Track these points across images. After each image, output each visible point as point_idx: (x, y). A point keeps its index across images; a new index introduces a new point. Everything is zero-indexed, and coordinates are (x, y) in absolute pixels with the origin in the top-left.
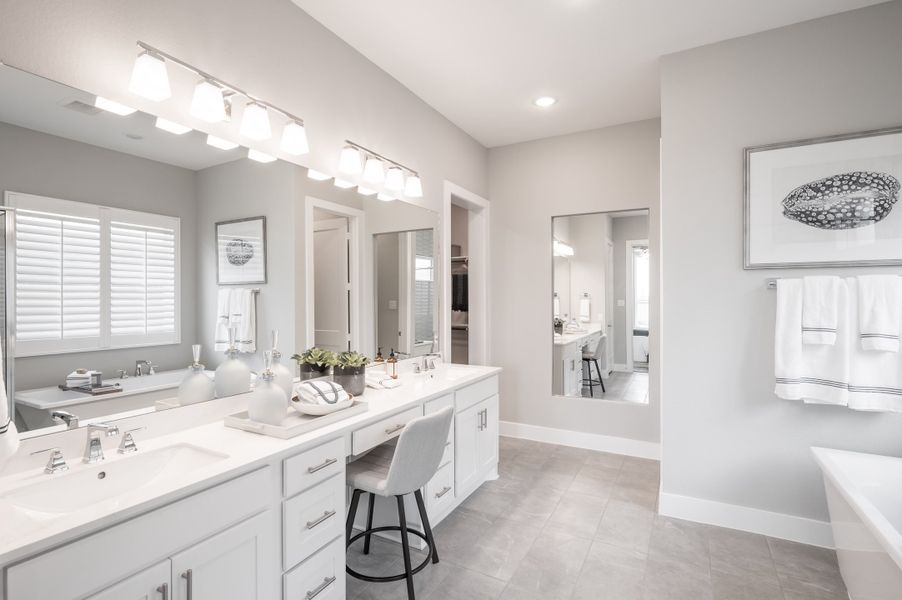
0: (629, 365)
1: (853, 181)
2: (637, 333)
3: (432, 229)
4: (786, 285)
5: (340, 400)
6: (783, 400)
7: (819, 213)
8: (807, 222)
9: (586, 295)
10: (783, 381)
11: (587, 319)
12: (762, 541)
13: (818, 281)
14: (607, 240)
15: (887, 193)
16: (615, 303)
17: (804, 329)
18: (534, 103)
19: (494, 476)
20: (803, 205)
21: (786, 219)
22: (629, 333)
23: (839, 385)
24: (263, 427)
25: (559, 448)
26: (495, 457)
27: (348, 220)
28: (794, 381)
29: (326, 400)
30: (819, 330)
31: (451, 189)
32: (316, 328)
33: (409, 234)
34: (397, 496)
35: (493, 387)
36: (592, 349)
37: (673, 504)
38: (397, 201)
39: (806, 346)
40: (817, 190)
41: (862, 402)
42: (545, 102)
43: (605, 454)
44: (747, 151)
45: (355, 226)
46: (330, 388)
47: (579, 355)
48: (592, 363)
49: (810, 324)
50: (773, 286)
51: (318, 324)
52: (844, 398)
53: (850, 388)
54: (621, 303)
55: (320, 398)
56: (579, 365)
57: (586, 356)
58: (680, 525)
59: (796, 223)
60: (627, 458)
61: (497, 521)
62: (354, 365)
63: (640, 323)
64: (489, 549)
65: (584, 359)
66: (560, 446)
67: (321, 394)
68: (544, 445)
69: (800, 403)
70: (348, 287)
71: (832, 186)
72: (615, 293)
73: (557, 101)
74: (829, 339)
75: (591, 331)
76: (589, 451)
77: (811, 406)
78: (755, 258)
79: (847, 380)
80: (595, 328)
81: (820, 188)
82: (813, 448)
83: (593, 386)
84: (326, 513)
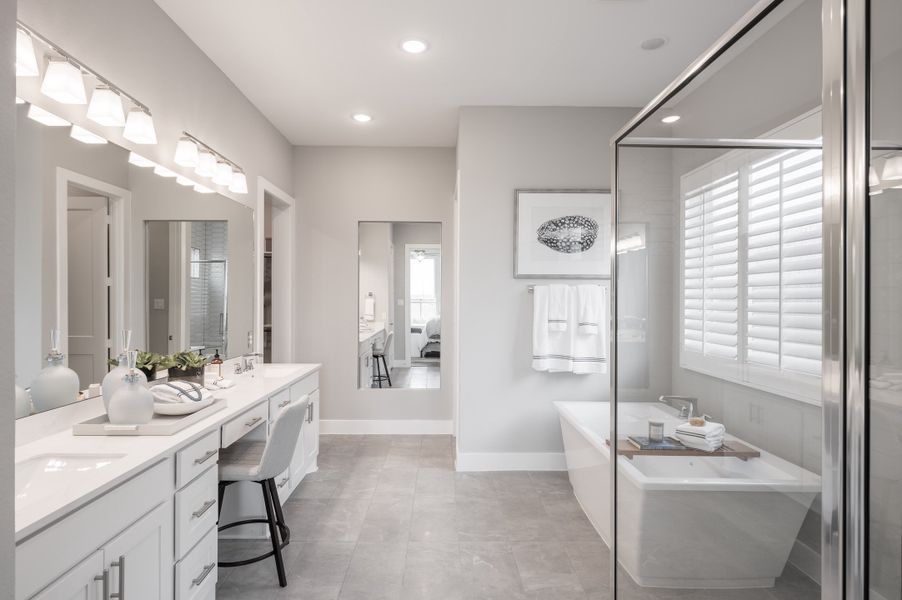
0: (408, 362)
1: (574, 221)
2: (414, 331)
3: (226, 221)
4: (540, 289)
5: (204, 397)
6: (537, 372)
7: (558, 241)
8: (551, 247)
9: (370, 295)
10: (538, 358)
11: (371, 318)
12: (524, 474)
13: (557, 287)
14: (389, 243)
15: (592, 231)
16: (396, 303)
17: (550, 321)
18: (352, 117)
19: (313, 468)
20: (549, 234)
21: (538, 243)
22: (408, 331)
23: (568, 358)
24: (137, 428)
25: (365, 436)
26: (315, 451)
27: (109, 201)
28: (544, 358)
29: (192, 398)
30: (558, 321)
31: (265, 185)
32: (69, 334)
33: (183, 224)
34: (262, 482)
35: (314, 383)
36: (379, 346)
37: (468, 461)
38: (217, 194)
39: (551, 332)
40: (557, 225)
41: (580, 368)
42: (362, 118)
43: (407, 436)
44: (517, 191)
45: (120, 209)
46: (191, 387)
47: (370, 353)
48: (380, 359)
49: (553, 318)
50: (532, 291)
51: (73, 328)
52: (571, 366)
53: (574, 359)
54: (401, 302)
55: (184, 397)
56: (371, 361)
57: (376, 353)
58: (472, 475)
59: (544, 246)
60: (424, 437)
61: (328, 503)
62: (196, 365)
63: (415, 321)
64: (332, 523)
65: (374, 356)
66: (365, 435)
67: (184, 392)
68: (350, 437)
69: (546, 373)
70: (108, 282)
71: (563, 224)
72: (395, 293)
73: (373, 119)
74: (563, 327)
75: (377, 331)
76: (393, 436)
77: (553, 373)
78: (521, 271)
79: (572, 355)
80: (379, 327)
81: (558, 224)
82: (555, 402)
83: (383, 380)
84: (206, 504)
